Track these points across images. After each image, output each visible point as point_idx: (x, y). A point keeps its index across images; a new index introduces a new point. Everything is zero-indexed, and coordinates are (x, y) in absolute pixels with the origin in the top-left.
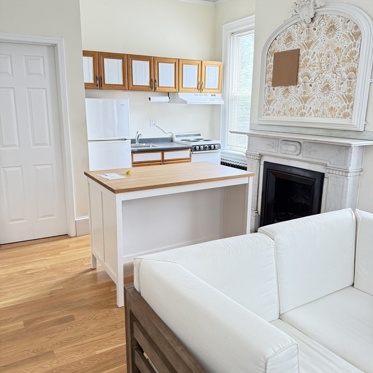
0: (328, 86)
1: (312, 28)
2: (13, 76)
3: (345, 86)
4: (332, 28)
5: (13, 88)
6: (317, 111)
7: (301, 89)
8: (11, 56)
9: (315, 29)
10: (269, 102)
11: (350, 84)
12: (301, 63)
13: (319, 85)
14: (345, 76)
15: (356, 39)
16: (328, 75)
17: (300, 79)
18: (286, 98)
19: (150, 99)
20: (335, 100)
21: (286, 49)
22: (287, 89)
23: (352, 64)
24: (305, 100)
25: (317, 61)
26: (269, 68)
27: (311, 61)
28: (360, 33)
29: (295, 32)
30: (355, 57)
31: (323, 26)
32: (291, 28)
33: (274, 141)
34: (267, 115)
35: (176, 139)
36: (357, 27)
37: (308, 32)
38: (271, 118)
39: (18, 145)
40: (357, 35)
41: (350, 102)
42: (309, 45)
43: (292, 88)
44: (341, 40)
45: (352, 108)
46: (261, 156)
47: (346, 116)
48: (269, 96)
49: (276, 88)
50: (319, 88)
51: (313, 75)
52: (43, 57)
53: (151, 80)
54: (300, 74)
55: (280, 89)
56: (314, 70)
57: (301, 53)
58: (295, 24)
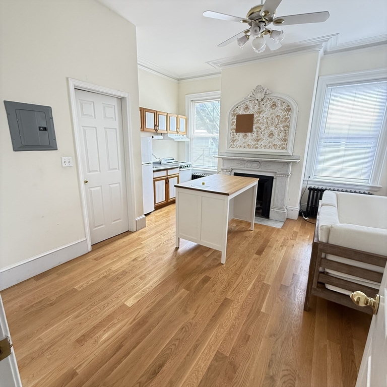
0: (272, 134)
1: (261, 104)
2: (95, 118)
3: (282, 134)
4: (274, 105)
5: (96, 128)
6: (265, 146)
7: (255, 135)
8: (93, 103)
9: (263, 105)
10: (234, 141)
11: (285, 133)
12: (255, 121)
13: (267, 133)
14: (282, 129)
15: (289, 112)
16: (272, 128)
17: (254, 130)
18: (245, 139)
19: (153, 137)
20: (276, 140)
21: (245, 113)
22: (246, 134)
23: (286, 123)
24: (258, 140)
25: (265, 121)
26: (233, 122)
27: (261, 121)
28: (291, 109)
29: (250, 105)
30: (288, 120)
31: (269, 104)
32: (248, 102)
33: (242, 162)
34: (232, 147)
35: (163, 162)
36: (289, 106)
37: (259, 106)
38: (235, 149)
39: (99, 170)
40: (289, 110)
41: (285, 142)
42: (260, 113)
43: (249, 134)
44: (280, 111)
45: (287, 144)
46: (232, 169)
47: (283, 148)
48: (233, 138)
49: (238, 134)
50: (267, 134)
51: (263, 128)
52: (114, 106)
53: (155, 126)
54: (254, 127)
55: (241, 135)
56: (263, 125)
57: (255, 116)
58: (251, 101)
